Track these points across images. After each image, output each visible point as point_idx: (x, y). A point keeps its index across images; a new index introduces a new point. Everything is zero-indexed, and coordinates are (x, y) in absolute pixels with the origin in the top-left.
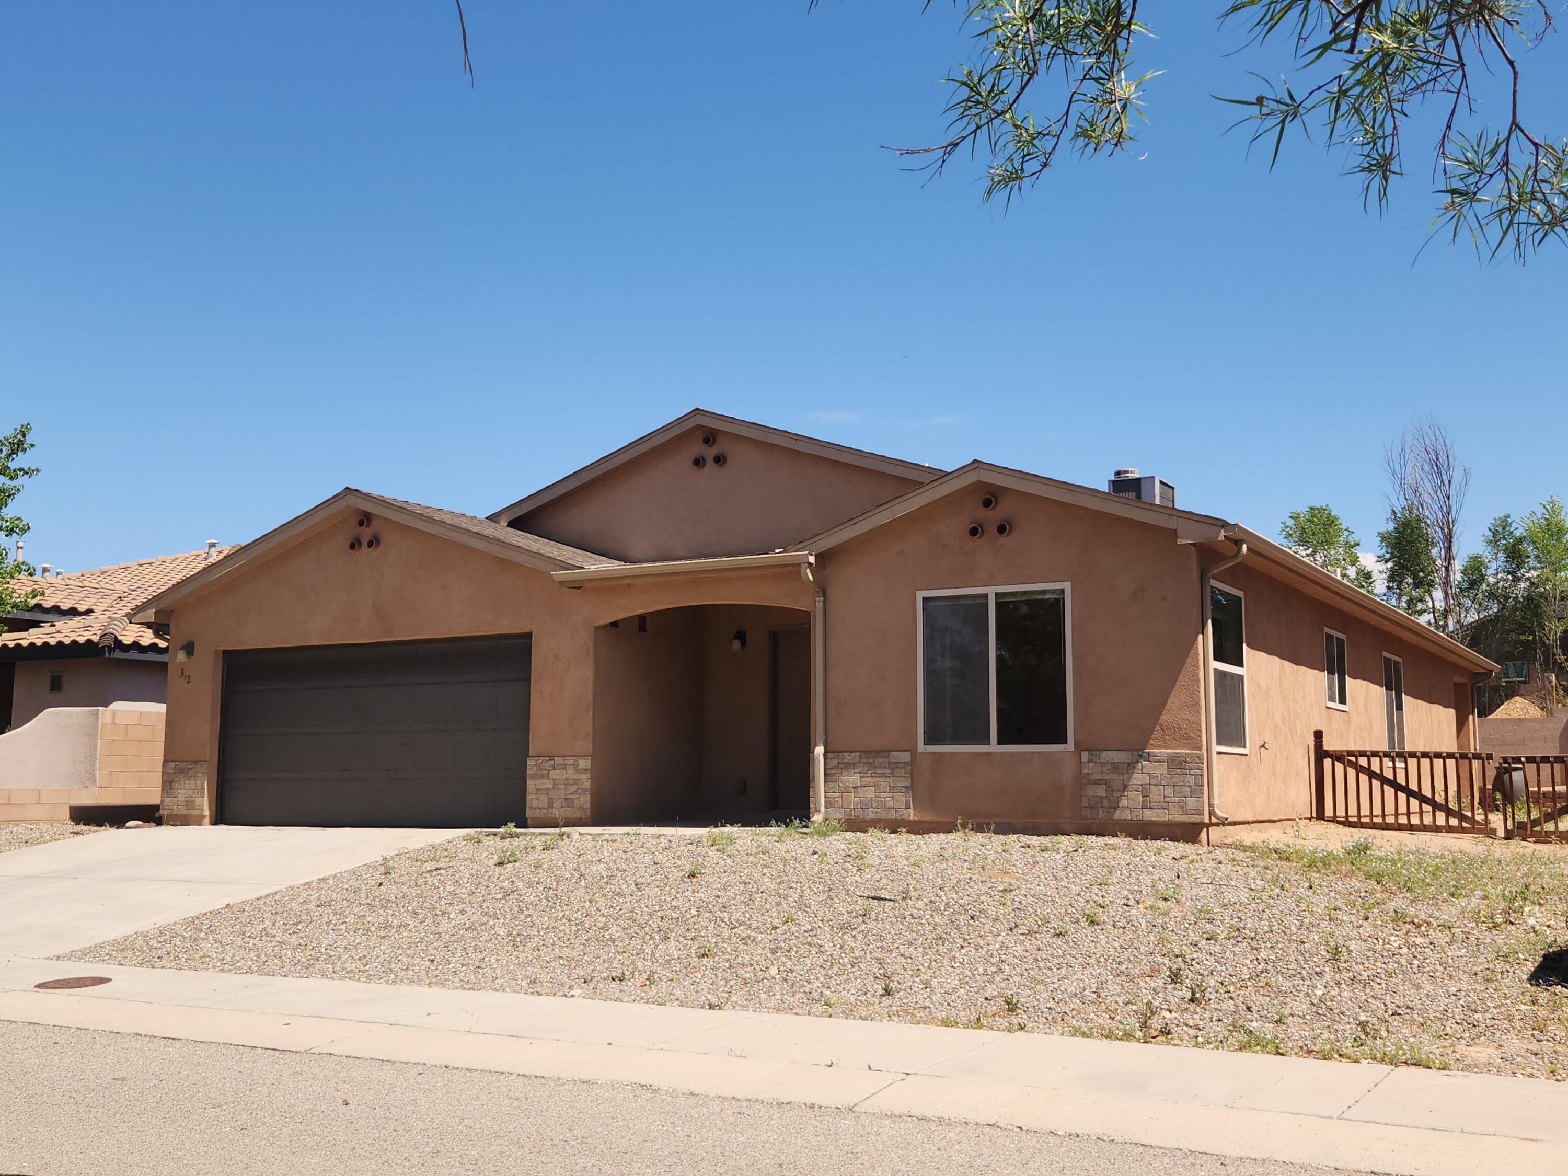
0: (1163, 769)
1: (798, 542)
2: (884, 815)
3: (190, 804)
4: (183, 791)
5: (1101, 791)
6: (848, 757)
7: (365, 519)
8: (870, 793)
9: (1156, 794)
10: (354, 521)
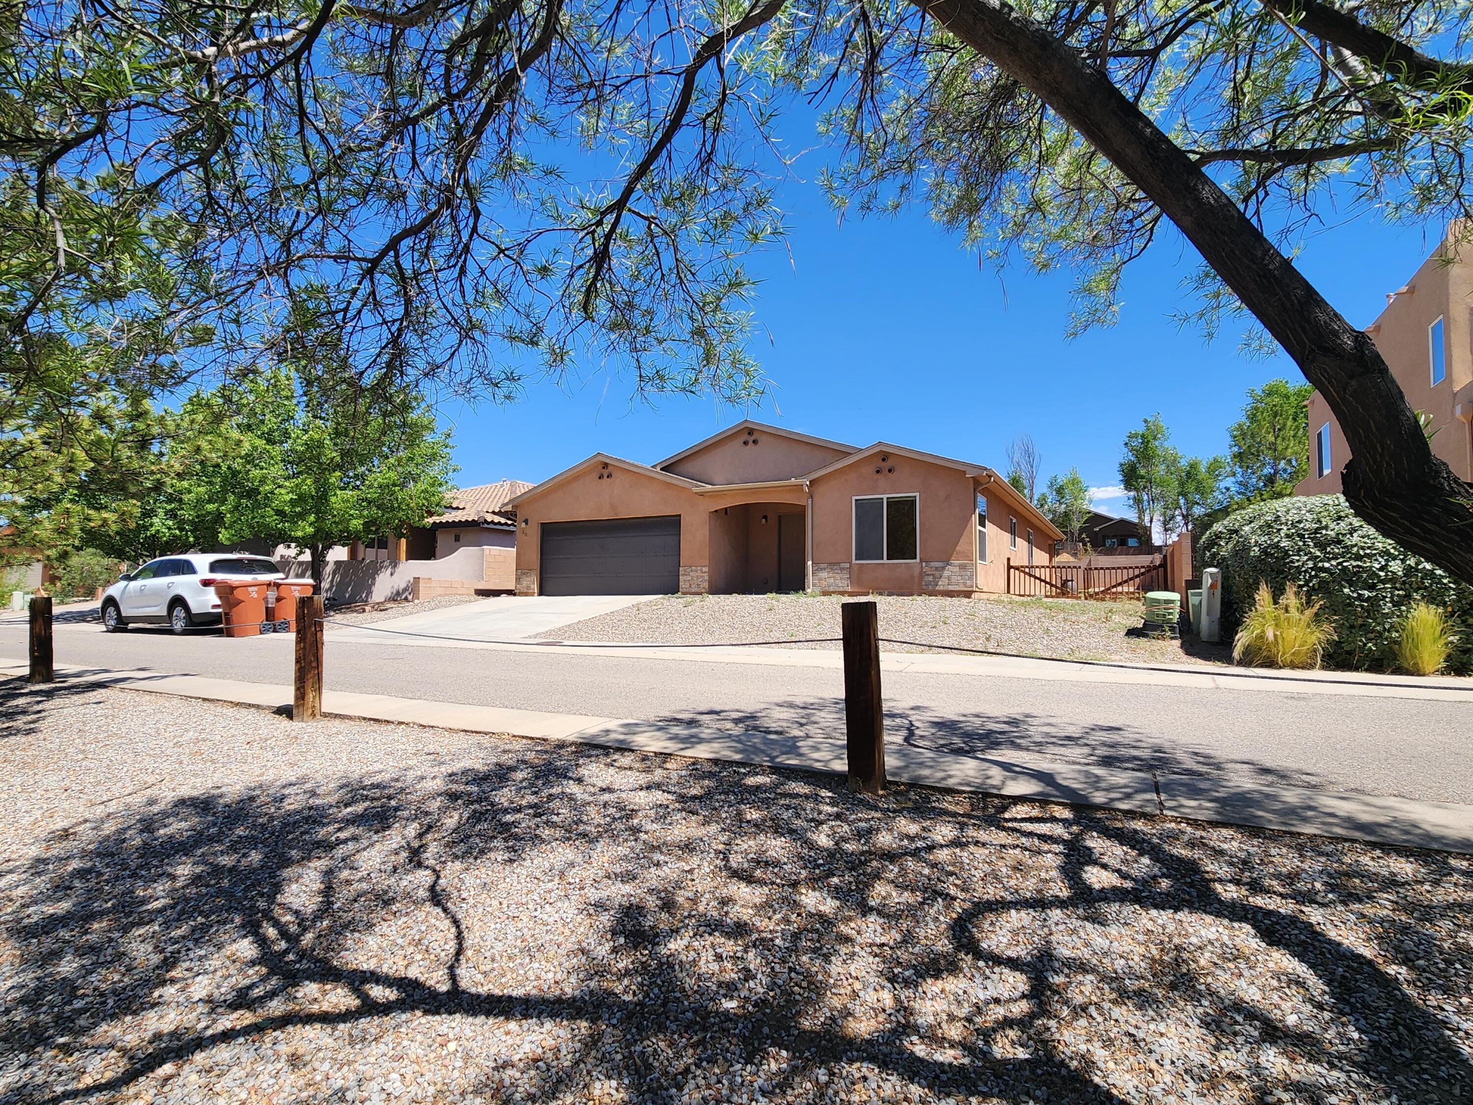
0: (957, 569)
1: (802, 476)
2: (837, 589)
3: (528, 588)
4: (526, 581)
5: (931, 579)
6: (822, 566)
7: (605, 466)
8: (832, 580)
9: (954, 579)
10: (600, 467)
